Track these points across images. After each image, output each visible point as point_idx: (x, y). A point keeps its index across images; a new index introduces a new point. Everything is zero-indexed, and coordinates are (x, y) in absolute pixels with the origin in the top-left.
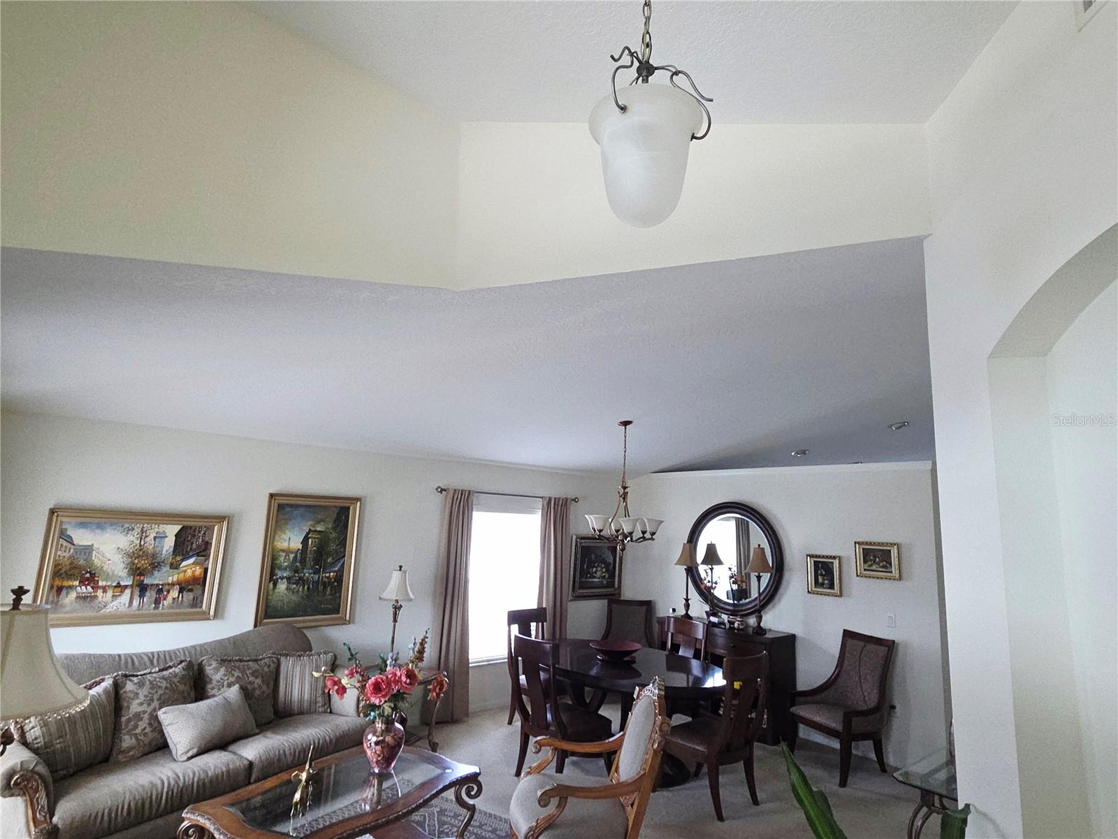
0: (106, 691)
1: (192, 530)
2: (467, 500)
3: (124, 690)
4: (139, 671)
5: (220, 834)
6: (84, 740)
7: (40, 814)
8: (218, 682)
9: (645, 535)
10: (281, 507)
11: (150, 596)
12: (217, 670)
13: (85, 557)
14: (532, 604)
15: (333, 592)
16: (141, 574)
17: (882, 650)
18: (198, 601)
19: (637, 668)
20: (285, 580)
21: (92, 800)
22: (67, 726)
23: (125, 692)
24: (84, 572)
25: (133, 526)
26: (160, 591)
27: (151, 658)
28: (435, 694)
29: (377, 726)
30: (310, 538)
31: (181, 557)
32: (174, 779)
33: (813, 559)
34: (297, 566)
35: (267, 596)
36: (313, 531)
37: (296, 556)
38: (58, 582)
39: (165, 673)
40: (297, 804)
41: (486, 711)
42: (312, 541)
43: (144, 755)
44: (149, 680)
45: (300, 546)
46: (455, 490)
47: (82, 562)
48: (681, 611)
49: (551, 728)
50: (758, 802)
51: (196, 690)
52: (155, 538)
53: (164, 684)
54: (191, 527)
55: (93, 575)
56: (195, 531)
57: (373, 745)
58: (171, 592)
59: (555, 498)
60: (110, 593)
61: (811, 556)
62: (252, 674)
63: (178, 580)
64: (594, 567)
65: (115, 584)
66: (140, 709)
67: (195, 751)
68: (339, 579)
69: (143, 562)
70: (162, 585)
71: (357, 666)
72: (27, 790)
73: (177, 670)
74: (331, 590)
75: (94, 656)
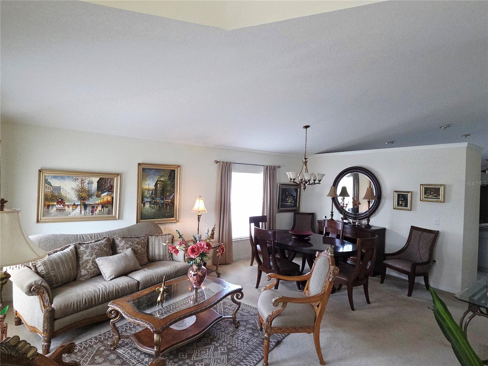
0: (71, 250)
1: (105, 180)
2: (229, 166)
3: (79, 250)
4: (86, 242)
5: (125, 315)
6: (64, 272)
7: (46, 303)
8: (122, 247)
9: (315, 182)
10: (144, 169)
11: (89, 209)
12: (121, 241)
13: (58, 192)
14: (260, 214)
15: (170, 208)
16: (84, 200)
17: (432, 236)
18: (111, 211)
19: (311, 242)
20: (148, 203)
21: (68, 298)
22: (55, 265)
23: (80, 251)
24: (58, 199)
25: (77, 178)
26: (93, 207)
27: (91, 236)
28: (220, 254)
29: (194, 267)
30: (158, 184)
31: (101, 192)
32: (104, 289)
33: (397, 193)
34: (153, 196)
35: (141, 210)
36: (159, 181)
37: (152, 192)
38: (47, 203)
39: (97, 242)
40: (159, 302)
41: (240, 260)
42: (159, 185)
43: (91, 278)
44: (90, 246)
45: (154, 188)
46: (223, 162)
47: (56, 194)
48: (329, 218)
49: (272, 268)
50: (370, 302)
51: (112, 250)
52: (88, 183)
53: (97, 248)
54: (104, 179)
55: (62, 200)
56: (106, 180)
57: (192, 275)
58: (98, 207)
59: (270, 166)
60: (71, 208)
61: (396, 192)
62: (137, 244)
63: (101, 202)
64: (288, 198)
65: (73, 204)
66: (88, 258)
67: (113, 276)
68: (173, 203)
69: (84, 194)
70: (94, 204)
71: (183, 240)
72: (39, 293)
73: (103, 241)
74: (170, 207)
75: (66, 235)
